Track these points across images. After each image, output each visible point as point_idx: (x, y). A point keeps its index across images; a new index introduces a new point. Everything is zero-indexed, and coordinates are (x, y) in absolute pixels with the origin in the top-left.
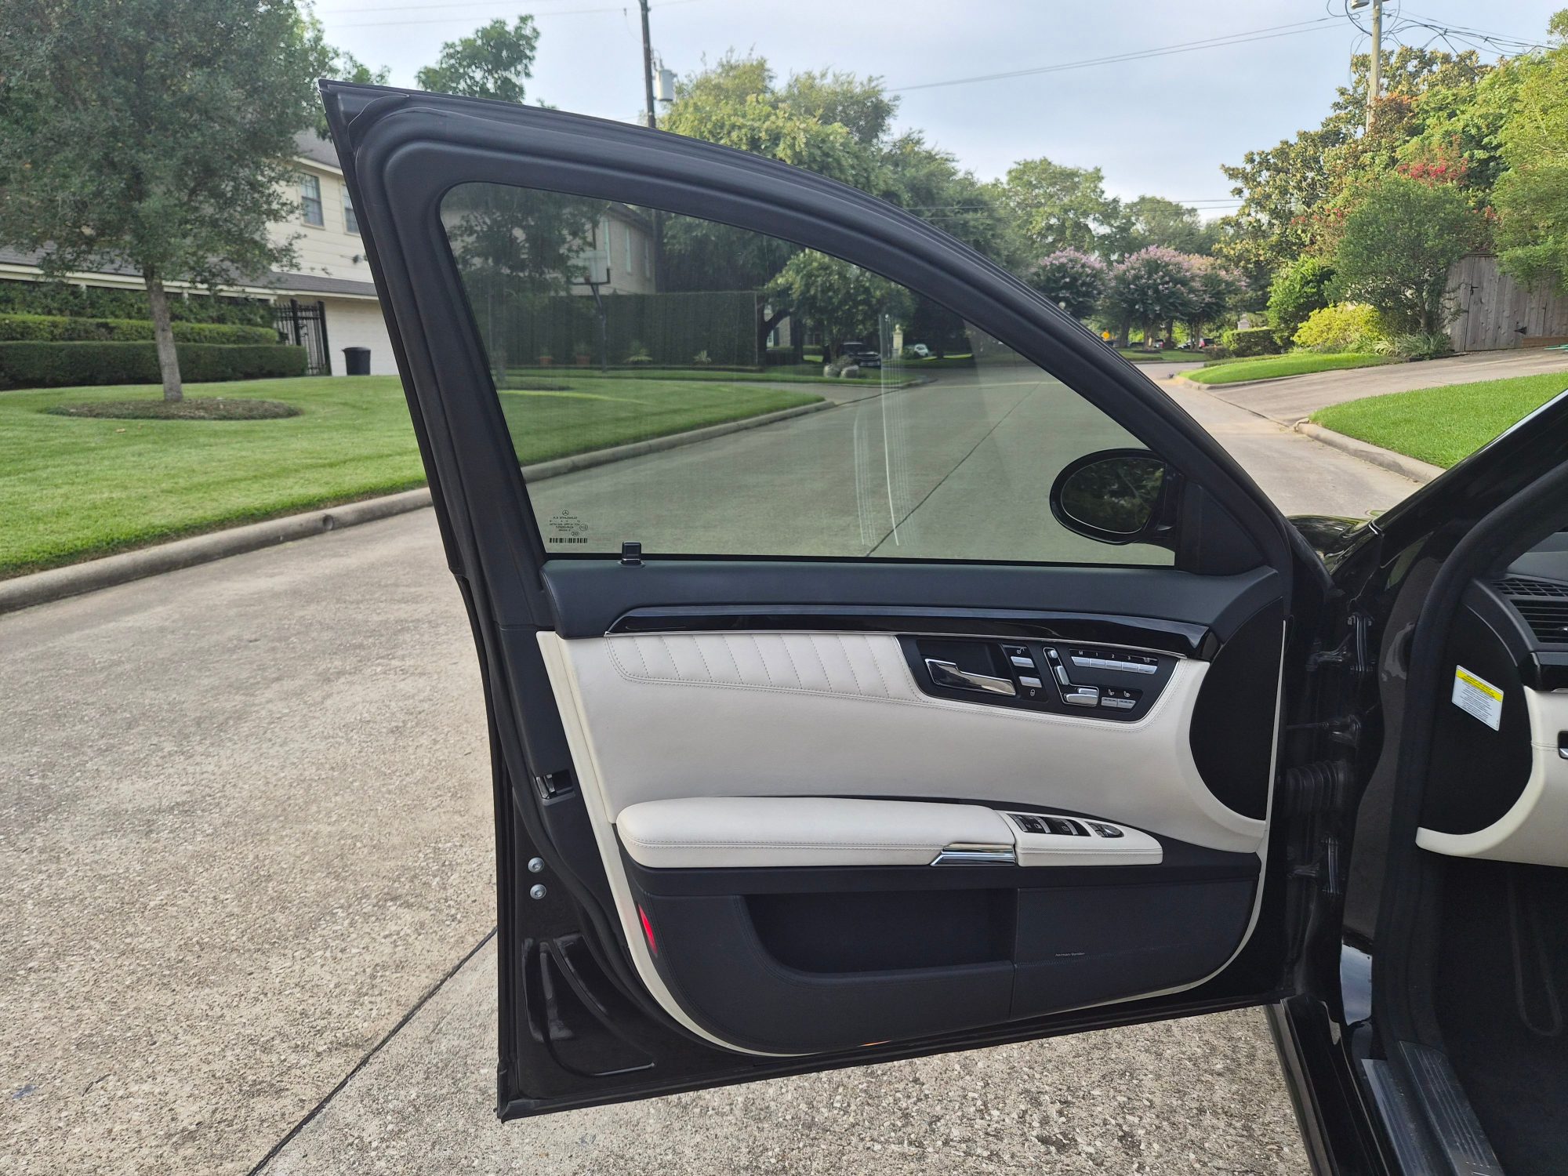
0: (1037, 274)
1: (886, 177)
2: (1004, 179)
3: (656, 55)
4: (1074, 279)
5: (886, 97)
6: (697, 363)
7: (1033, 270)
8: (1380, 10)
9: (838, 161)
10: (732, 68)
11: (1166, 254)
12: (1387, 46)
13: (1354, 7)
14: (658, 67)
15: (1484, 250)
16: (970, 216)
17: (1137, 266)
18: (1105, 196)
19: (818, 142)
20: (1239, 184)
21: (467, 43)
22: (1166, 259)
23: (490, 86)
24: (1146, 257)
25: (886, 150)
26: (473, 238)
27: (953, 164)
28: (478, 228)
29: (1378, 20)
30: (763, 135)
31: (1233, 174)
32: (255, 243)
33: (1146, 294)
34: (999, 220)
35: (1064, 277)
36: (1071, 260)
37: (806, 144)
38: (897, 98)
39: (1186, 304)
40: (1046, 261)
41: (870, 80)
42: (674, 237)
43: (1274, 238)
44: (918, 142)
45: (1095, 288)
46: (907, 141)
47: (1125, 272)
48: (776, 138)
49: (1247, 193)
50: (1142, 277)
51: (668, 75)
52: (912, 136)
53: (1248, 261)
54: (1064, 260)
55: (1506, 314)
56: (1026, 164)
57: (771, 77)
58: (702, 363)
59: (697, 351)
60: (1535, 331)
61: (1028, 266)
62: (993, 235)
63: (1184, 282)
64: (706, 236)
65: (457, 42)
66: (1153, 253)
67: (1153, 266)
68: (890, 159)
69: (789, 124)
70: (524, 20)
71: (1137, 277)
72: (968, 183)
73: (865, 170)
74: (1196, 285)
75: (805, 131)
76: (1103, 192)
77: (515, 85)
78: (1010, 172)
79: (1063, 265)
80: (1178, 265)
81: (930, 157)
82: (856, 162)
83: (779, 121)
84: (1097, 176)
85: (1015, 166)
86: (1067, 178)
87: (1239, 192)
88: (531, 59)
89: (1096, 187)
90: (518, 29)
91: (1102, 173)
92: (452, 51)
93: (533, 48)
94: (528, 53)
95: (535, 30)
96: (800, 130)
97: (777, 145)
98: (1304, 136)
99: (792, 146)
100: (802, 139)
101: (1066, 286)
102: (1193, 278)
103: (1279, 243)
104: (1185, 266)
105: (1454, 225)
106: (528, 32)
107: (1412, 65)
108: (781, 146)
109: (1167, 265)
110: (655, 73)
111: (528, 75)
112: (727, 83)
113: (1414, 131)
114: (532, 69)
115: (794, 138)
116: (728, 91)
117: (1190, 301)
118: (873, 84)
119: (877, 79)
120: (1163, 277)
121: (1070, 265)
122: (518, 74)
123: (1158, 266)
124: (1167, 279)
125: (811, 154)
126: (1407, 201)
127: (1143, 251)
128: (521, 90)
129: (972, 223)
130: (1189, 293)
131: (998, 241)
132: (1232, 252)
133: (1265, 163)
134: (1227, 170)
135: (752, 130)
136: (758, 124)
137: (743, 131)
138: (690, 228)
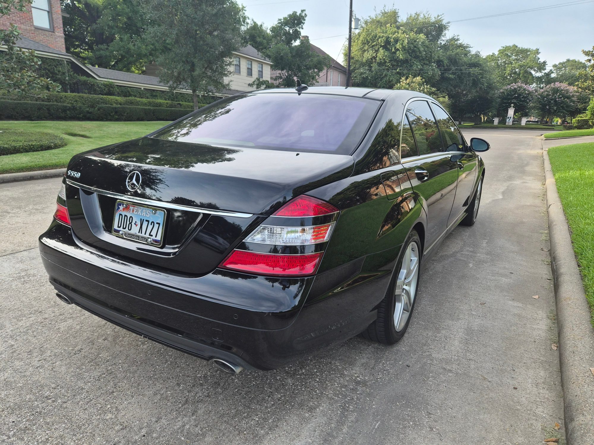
0: (503, 93)
1: (440, 53)
2: (497, 53)
4: (520, 95)
5: (444, 22)
7: (502, 91)
9: (418, 49)
10: (386, 13)
11: (564, 86)
14: (354, 17)
16: (472, 70)
17: (548, 90)
18: (539, 60)
19: (412, 42)
20: (590, 58)
21: (285, 18)
22: (562, 88)
23: (291, 31)
24: (553, 87)
25: (443, 43)
26: (281, 80)
27: (470, 49)
28: (283, 77)
30: (392, 40)
31: (587, 53)
32: (220, 83)
33: (550, 102)
34: (486, 71)
35: (515, 94)
36: (519, 87)
37: (407, 43)
38: (449, 23)
39: (568, 106)
40: (508, 87)
41: (438, 16)
42: (356, 77)
44: (458, 40)
45: (528, 99)
46: (453, 39)
47: (543, 92)
48: (397, 41)
49: (592, 61)
50: (550, 95)
51: (357, 20)
52: (455, 38)
54: (516, 87)
56: (507, 47)
57: (398, 17)
61: (498, 89)
62: (482, 78)
63: (568, 98)
64: (367, 77)
65: (282, 18)
66: (557, 84)
67: (556, 91)
68: (445, 47)
69: (403, 36)
70: (302, 11)
71: (548, 95)
72: (477, 55)
73: (431, 52)
74: (575, 99)
75: (408, 38)
76: (539, 59)
77: (298, 31)
78: (500, 50)
79: (515, 89)
80: (567, 90)
81: (461, 46)
82: (426, 49)
83: (400, 35)
84: (537, 52)
85: (502, 48)
86: (524, 52)
87: (590, 60)
88: (304, 23)
89: (536, 56)
90: (300, 14)
91: (540, 51)
92: (280, 21)
93: (305, 20)
94: (303, 21)
95: (305, 14)
96: (405, 38)
97: (397, 43)
99: (402, 44)
100: (406, 41)
101: (515, 98)
102: (573, 96)
104: (571, 91)
106: (303, 15)
108: (398, 44)
109: (562, 90)
110: (353, 19)
111: (302, 28)
112: (382, 20)
114: (304, 27)
115: (403, 41)
116: (382, 23)
117: (570, 106)
118: (439, 18)
119: (441, 15)
120: (559, 95)
121: (519, 89)
122: (300, 28)
123: (558, 90)
124: (561, 96)
125: (409, 47)
127: (552, 84)
128: (300, 33)
129: (472, 72)
130: (570, 102)
131: (484, 80)
132: (583, 86)
134: (584, 52)
135: (388, 38)
136: (390, 36)
137: (383, 38)
138: (362, 74)
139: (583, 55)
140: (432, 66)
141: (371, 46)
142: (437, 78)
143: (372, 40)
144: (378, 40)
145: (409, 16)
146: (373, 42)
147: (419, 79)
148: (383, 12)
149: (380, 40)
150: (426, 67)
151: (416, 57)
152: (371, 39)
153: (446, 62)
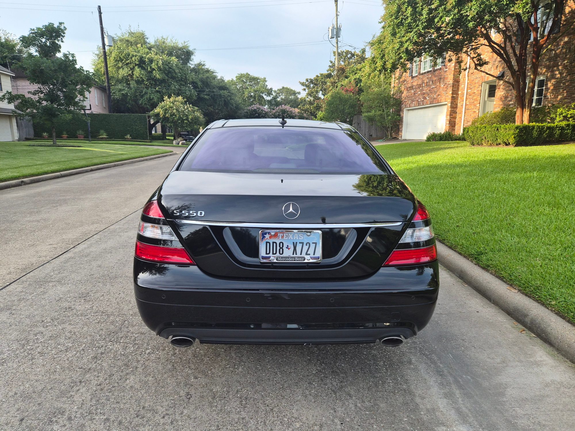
0: (247, 112)
1: (192, 76)
2: (235, 79)
3: (105, 30)
4: (259, 115)
5: (191, 49)
6: (126, 139)
7: (245, 111)
8: (337, 40)
9: (174, 70)
10: (133, 33)
12: (339, 51)
13: (331, 38)
14: (106, 34)
15: (360, 113)
16: (222, 92)
17: (278, 111)
19: (166, 63)
20: (305, 87)
21: (38, 29)
23: (48, 44)
24: (281, 108)
25: (192, 67)
26: (43, 95)
27: (216, 74)
28: (45, 91)
29: (337, 43)
30: (146, 60)
31: (303, 84)
34: (232, 94)
35: (256, 114)
36: (258, 108)
37: (162, 64)
38: (195, 49)
40: (250, 108)
41: (185, 42)
42: (114, 93)
43: (315, 105)
44: (204, 65)
46: (200, 64)
47: (275, 113)
48: (151, 61)
49: (307, 90)
50: (280, 115)
51: (110, 37)
52: (202, 63)
53: (308, 111)
54: (255, 108)
55: (367, 131)
56: (241, 74)
57: (147, 38)
58: (128, 139)
59: (126, 135)
60: (374, 136)
61: (243, 110)
62: (230, 99)
64: (127, 93)
65: (35, 29)
66: (284, 107)
68: (193, 70)
69: (156, 57)
70: (61, 23)
72: (222, 80)
73: (185, 74)
75: (162, 59)
76: (267, 86)
77: (57, 45)
78: (237, 77)
79: (255, 110)
80: (291, 111)
81: (208, 71)
82: (181, 71)
83: (152, 55)
85: (238, 75)
86: (255, 80)
87: (305, 90)
88: (63, 37)
89: (264, 84)
90: (58, 26)
91: (266, 80)
92: (33, 31)
93: (64, 33)
94: (62, 34)
95: (65, 27)
96: (160, 59)
97: (152, 64)
98: (322, 75)
99: (157, 64)
100: (161, 62)
103: (317, 106)
104: (293, 112)
105: (353, 106)
106: (62, 27)
107: (349, 56)
108: (153, 64)
109: (288, 111)
110: (105, 36)
111: (62, 42)
112: (132, 40)
113: (347, 77)
114: (64, 40)
115: (158, 62)
116: (132, 43)
118: (185, 44)
119: (187, 42)
120: (286, 115)
121: (258, 110)
122: (58, 41)
123: (285, 111)
124: (288, 116)
125: (164, 68)
126: (341, 99)
127: (280, 106)
128: (60, 47)
129: (223, 94)
131: (232, 101)
133: (312, 81)
134: (300, 83)
135: (141, 58)
136: (144, 56)
137: (137, 57)
138: (120, 90)
139: (300, 85)
140: (189, 87)
141: (125, 63)
142: (195, 98)
143: (125, 58)
144: (131, 58)
145: (156, 39)
146: (127, 60)
147: (180, 98)
148: (130, 31)
149: (133, 58)
150: (183, 88)
151: (173, 78)
152: (123, 57)
153: (200, 84)
